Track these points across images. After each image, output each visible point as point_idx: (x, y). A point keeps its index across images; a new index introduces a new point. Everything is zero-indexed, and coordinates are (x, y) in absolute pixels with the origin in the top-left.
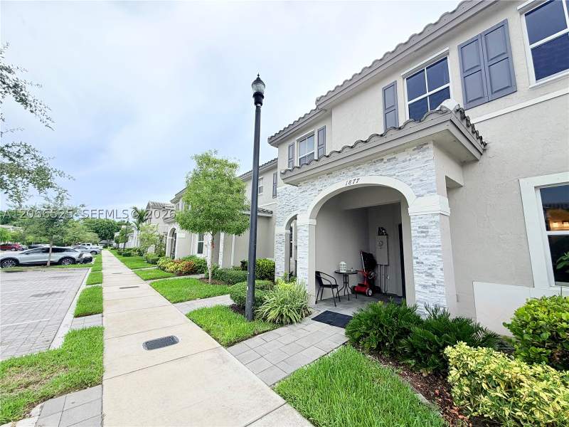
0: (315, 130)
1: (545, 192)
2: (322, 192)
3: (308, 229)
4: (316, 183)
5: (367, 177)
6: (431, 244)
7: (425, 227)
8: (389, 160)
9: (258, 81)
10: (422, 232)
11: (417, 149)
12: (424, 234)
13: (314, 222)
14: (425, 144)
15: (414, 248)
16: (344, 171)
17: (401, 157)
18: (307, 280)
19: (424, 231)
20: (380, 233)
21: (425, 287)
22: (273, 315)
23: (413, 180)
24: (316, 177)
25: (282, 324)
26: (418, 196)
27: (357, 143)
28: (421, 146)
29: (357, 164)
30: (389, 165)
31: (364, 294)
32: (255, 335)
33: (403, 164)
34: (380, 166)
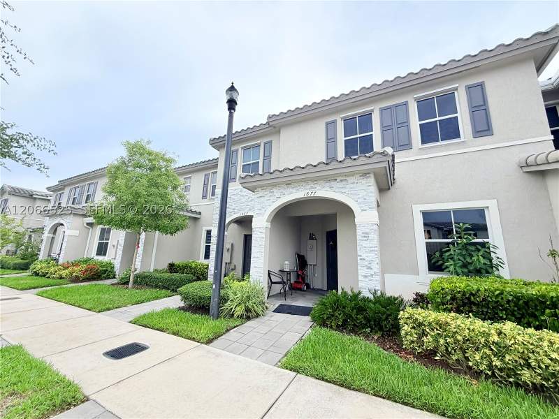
0: (262, 141)
1: (426, 214)
2: (280, 199)
3: (264, 231)
4: (275, 190)
5: (323, 191)
6: (371, 245)
7: (367, 233)
8: (341, 181)
9: (232, 88)
10: (365, 237)
11: (363, 176)
12: (366, 238)
13: (269, 225)
14: (369, 173)
15: (358, 249)
16: (303, 183)
17: (350, 180)
18: (262, 278)
19: (366, 236)
20: (311, 238)
21: (366, 277)
22: (239, 311)
23: (359, 198)
24: (274, 185)
25: (248, 318)
26: (362, 210)
27: (319, 164)
28: (365, 174)
29: (315, 180)
30: (341, 185)
31: (301, 289)
32: (228, 331)
33: (352, 186)
34: (333, 184)
